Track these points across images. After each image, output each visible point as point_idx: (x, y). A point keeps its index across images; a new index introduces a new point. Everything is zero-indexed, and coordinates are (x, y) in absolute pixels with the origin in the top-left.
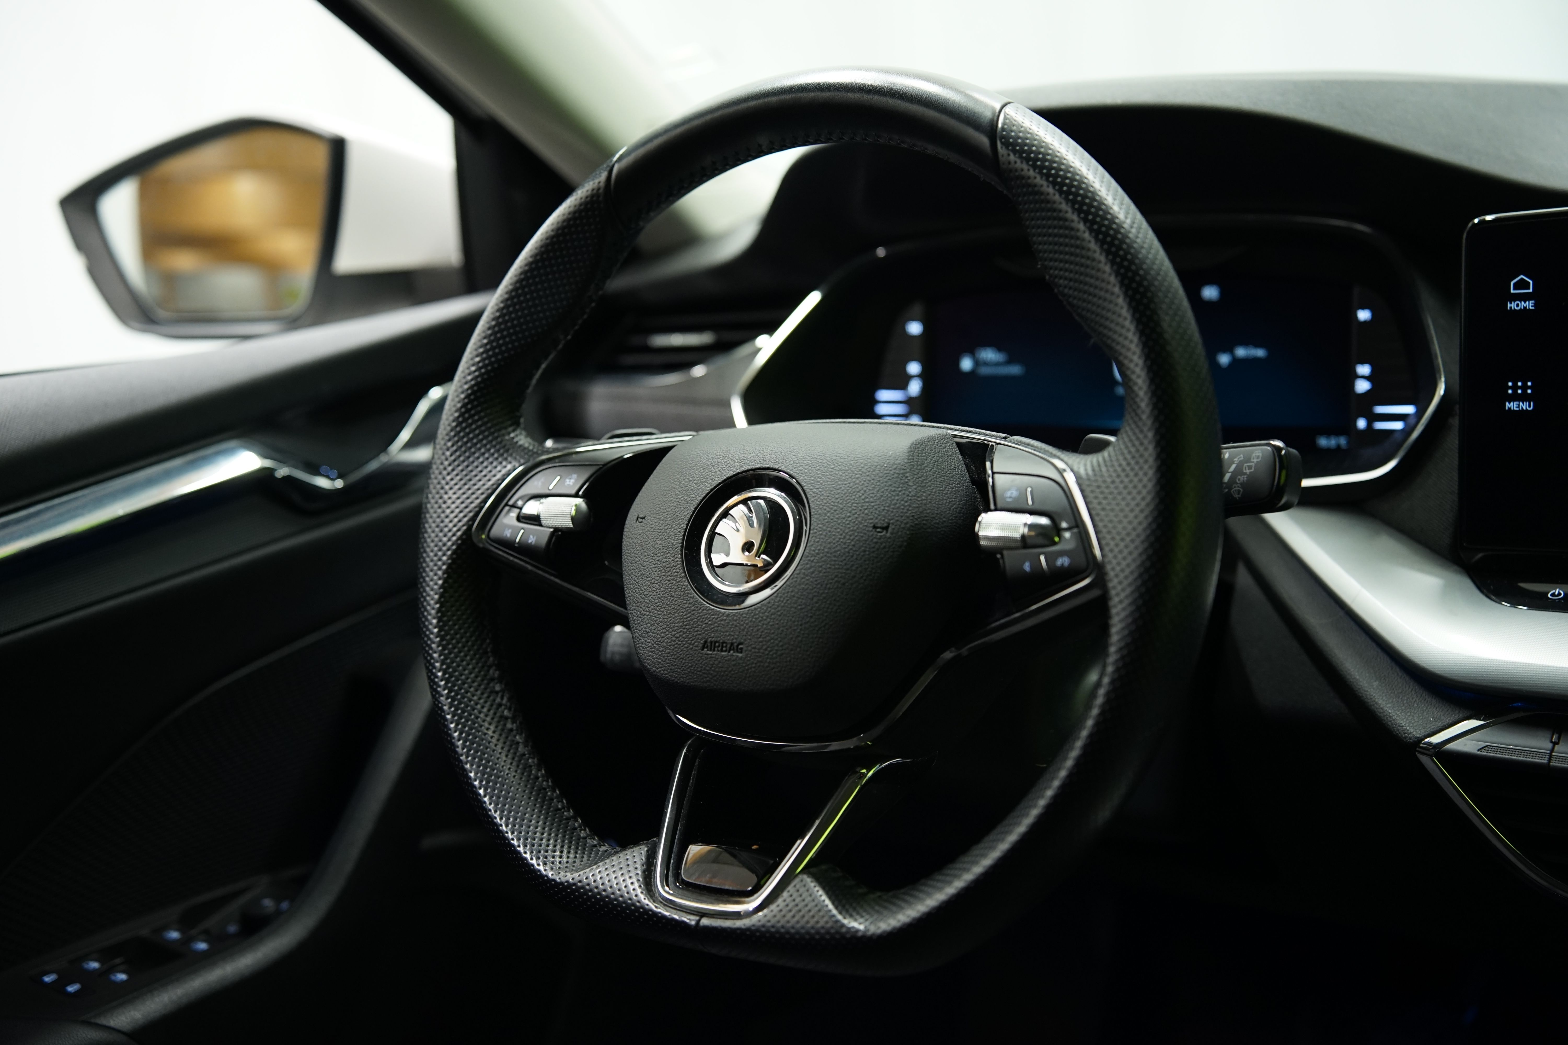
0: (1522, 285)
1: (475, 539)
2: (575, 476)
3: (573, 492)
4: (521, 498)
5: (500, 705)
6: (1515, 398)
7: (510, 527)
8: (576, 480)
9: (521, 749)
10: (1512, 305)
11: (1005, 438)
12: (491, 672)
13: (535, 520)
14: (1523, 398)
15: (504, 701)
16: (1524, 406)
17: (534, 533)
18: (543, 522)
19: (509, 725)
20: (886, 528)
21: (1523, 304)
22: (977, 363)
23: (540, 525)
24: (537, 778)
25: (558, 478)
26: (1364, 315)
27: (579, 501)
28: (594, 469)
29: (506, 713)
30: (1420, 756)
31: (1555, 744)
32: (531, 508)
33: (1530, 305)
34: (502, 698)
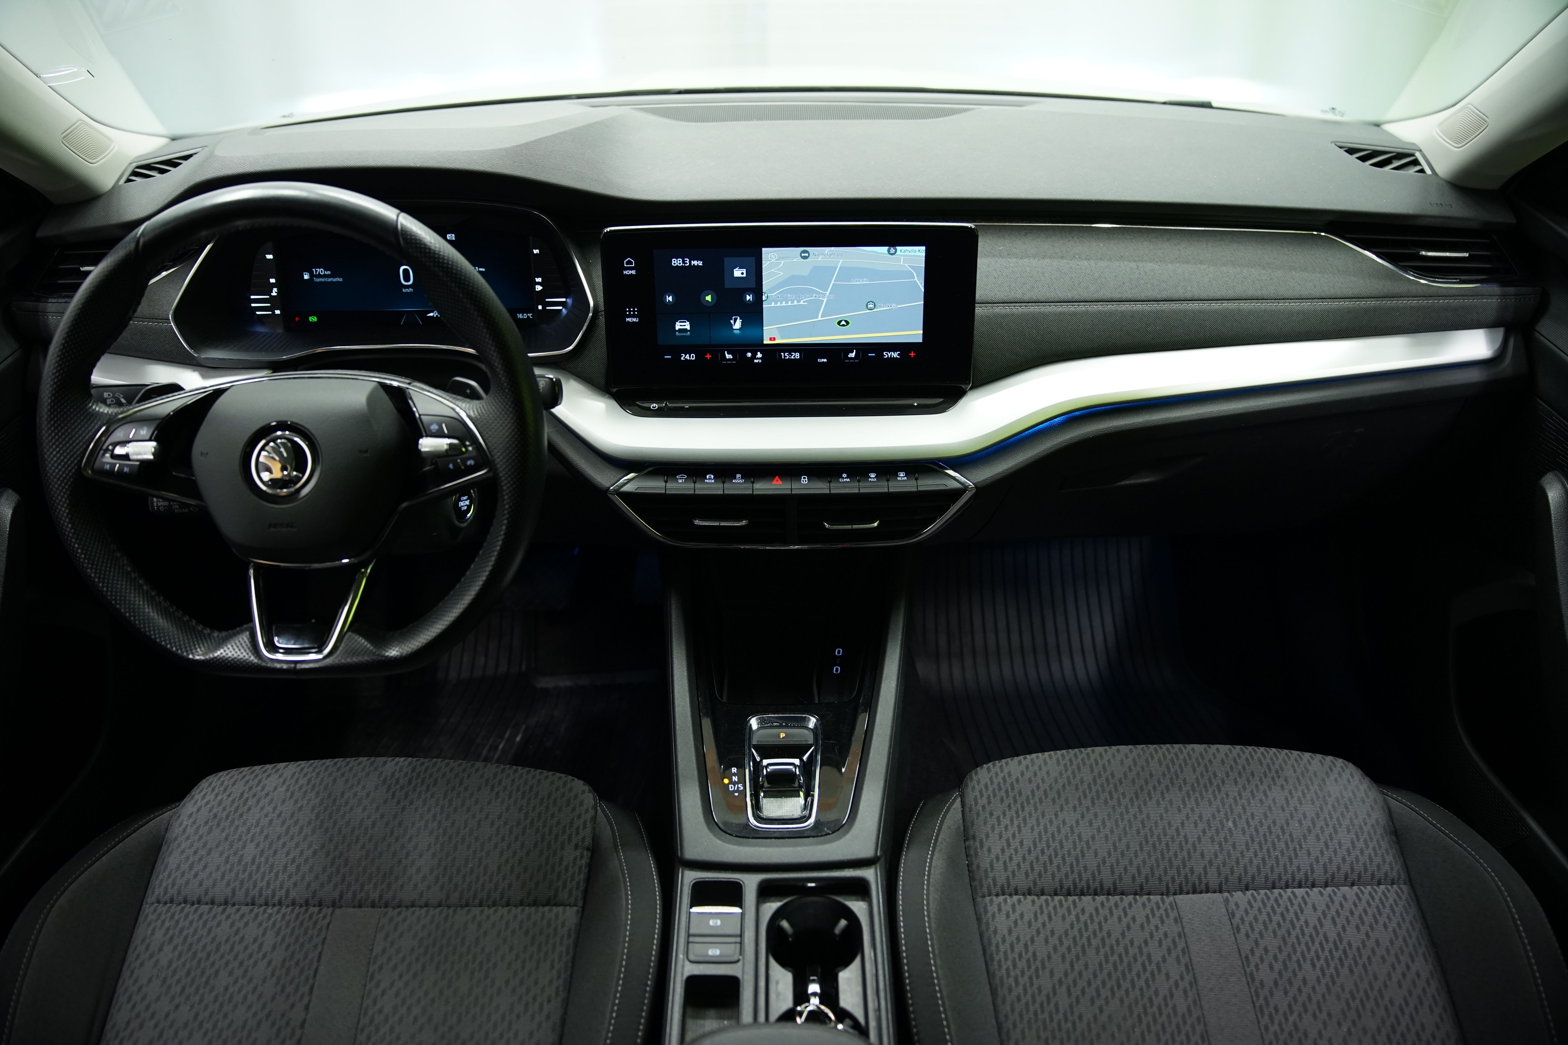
0: (629, 263)
1: (84, 473)
2: (145, 428)
3: (148, 438)
4: (111, 444)
5: (123, 566)
6: (630, 316)
7: (107, 463)
8: (147, 432)
9: (145, 588)
10: (626, 272)
11: (409, 384)
12: (112, 547)
13: (126, 457)
14: (634, 316)
15: (125, 562)
16: (635, 320)
17: (127, 465)
18: (132, 457)
19: (133, 575)
20: (366, 451)
21: (630, 272)
22: (312, 275)
23: (129, 460)
24: (160, 602)
25: (134, 430)
26: (536, 251)
27: (154, 444)
28: (158, 422)
29: (129, 569)
30: (610, 496)
31: (666, 482)
32: (119, 451)
33: (633, 272)
34: (123, 561)
